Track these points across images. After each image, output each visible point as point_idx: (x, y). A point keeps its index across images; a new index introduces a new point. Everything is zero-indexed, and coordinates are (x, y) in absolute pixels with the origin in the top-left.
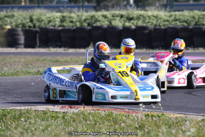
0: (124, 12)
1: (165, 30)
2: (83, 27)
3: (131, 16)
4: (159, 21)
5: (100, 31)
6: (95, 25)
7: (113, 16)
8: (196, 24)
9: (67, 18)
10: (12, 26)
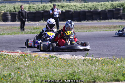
0: (59, 4)
1: (80, 12)
2: (40, 11)
3: (63, 5)
4: (77, 8)
6: (45, 10)
8: (95, 9)
9: (32, 7)
10: (4, 11)
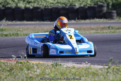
1: (51, 9)
3: (30, 1)
4: (48, 3)
5: (10, 10)
6: (7, 6)
7: (18, 1)
8: (71, 5)
